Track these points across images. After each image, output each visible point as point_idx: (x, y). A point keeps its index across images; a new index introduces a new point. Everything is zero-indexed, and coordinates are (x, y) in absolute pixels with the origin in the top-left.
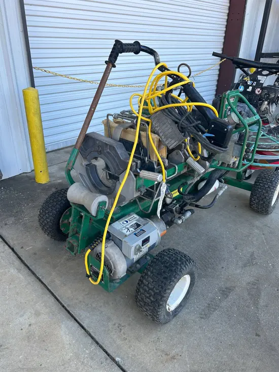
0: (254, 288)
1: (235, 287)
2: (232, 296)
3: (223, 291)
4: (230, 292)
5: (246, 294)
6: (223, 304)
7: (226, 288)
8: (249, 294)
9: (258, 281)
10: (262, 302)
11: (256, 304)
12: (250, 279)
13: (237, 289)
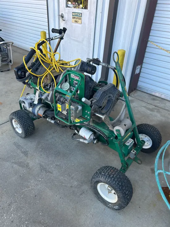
0: (24, 165)
1: (27, 157)
2: (22, 155)
3: (26, 152)
4: (24, 154)
5: (21, 160)
6: (19, 151)
7: (27, 154)
8: (21, 162)
9: (29, 168)
10: (15, 166)
11: (15, 163)
12: (30, 165)
13: (26, 158)
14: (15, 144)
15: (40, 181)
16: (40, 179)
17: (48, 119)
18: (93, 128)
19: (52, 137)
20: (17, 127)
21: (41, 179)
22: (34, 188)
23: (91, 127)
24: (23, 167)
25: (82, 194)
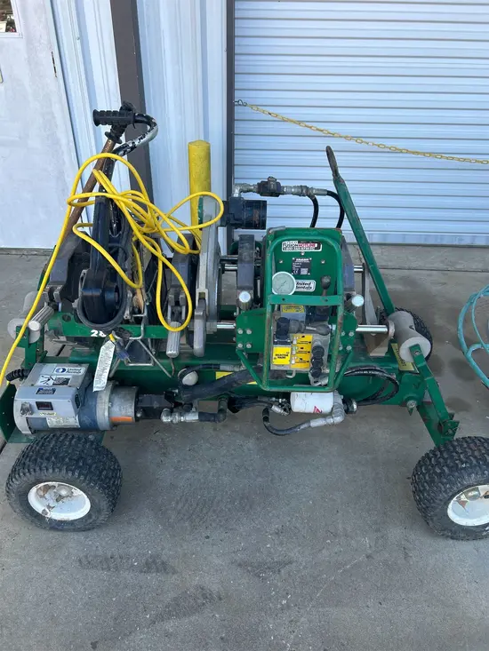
0: (195, 599)
1: (174, 572)
2: (152, 579)
3: (154, 562)
4: (158, 571)
5: (172, 595)
6: (128, 576)
7: (163, 563)
8: (175, 599)
9: (220, 599)
10: (170, 626)
11: (161, 618)
12: (214, 586)
13: (174, 579)
14: (86, 563)
15: (288, 606)
16: (284, 602)
17: (165, 419)
18: (368, 370)
19: (176, 469)
20: (49, 507)
21: (286, 598)
22: (297, 636)
23: (364, 370)
24: (197, 609)
25: (406, 556)
